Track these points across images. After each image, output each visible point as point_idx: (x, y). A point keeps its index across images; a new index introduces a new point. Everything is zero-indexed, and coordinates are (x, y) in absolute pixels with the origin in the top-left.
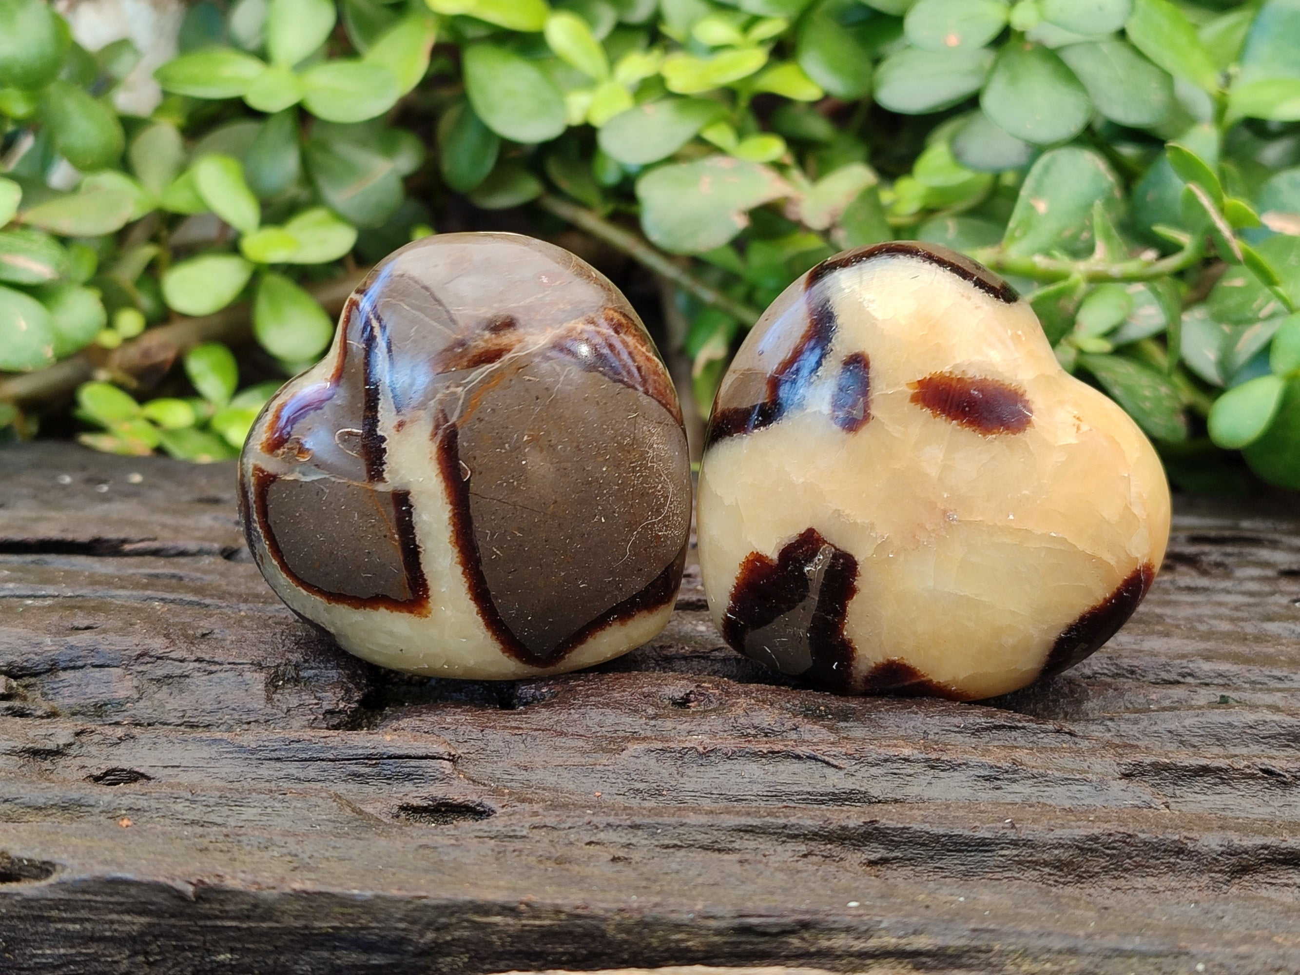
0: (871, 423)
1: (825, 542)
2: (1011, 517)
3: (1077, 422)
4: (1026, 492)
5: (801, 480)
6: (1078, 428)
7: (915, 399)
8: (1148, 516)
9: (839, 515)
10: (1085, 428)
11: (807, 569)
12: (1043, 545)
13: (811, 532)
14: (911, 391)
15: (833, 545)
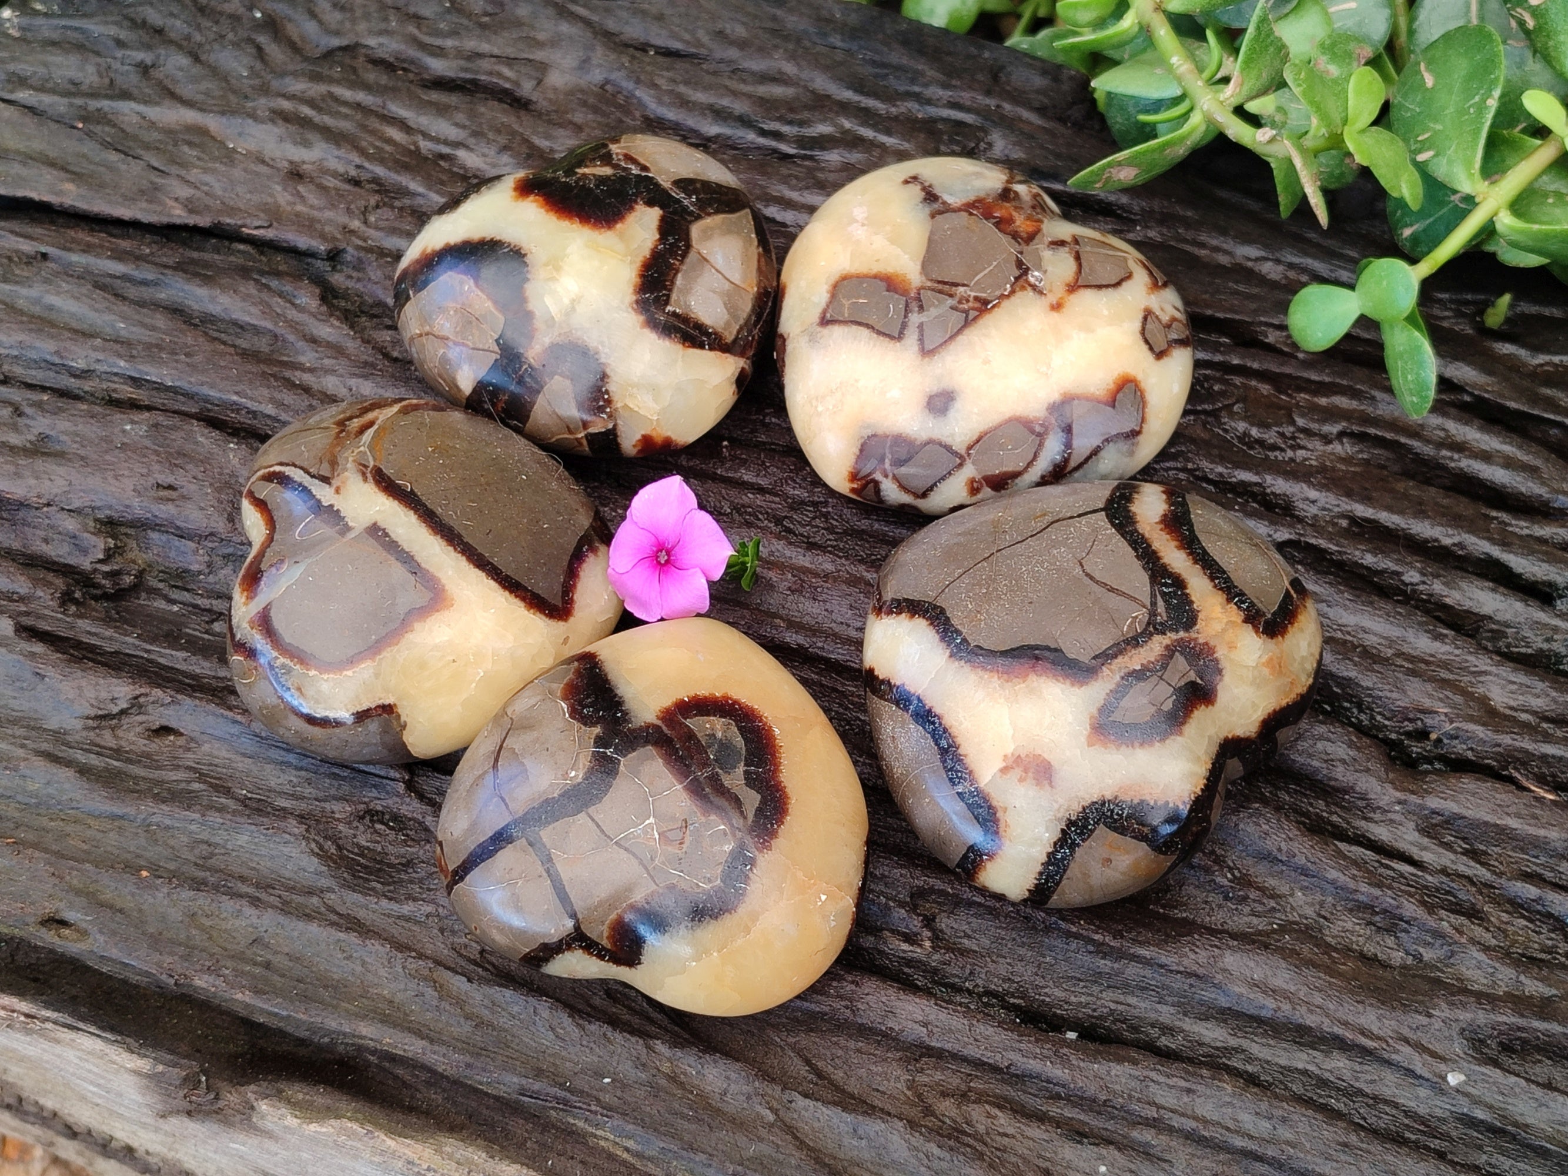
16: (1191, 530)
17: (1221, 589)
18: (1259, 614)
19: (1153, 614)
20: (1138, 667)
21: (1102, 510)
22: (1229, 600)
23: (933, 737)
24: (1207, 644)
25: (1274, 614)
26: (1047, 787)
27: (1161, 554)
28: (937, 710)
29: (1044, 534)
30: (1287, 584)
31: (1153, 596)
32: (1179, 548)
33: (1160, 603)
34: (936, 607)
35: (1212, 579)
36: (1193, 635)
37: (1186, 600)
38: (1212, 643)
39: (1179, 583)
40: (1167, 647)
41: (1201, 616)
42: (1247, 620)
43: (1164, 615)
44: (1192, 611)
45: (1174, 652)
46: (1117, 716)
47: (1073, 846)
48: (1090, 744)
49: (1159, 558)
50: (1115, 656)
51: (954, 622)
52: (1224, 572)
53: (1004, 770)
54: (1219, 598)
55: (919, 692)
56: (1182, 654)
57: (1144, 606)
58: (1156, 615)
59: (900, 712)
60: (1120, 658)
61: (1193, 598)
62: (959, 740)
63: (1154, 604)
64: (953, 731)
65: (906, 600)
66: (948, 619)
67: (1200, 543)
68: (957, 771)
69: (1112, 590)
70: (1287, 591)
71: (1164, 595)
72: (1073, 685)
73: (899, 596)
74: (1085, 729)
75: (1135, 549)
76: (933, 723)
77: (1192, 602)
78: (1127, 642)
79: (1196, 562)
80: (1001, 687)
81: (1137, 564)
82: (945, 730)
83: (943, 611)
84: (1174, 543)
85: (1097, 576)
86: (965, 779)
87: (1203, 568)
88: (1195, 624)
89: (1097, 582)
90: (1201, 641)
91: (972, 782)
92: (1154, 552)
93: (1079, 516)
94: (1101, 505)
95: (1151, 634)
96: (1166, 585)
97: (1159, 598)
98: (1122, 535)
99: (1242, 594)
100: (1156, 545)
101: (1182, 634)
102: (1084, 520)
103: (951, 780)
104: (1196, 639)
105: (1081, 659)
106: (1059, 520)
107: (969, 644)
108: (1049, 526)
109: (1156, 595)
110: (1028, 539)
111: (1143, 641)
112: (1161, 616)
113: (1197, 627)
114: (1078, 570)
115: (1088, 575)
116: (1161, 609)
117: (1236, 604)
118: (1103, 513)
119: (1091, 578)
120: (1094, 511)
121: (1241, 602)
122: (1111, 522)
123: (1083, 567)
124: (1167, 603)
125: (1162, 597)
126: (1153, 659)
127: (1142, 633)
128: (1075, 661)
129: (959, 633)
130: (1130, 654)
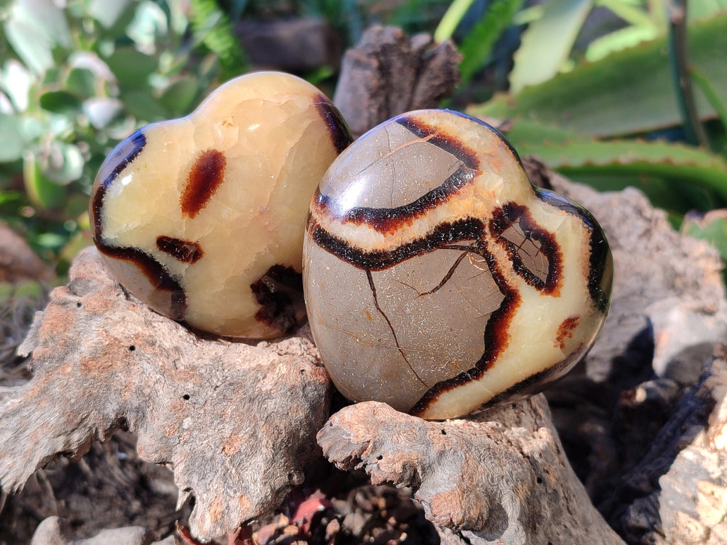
0: (200, 243)
1: (260, 280)
2: (272, 177)
3: (226, 124)
4: (260, 166)
5: (223, 287)
6: (230, 125)
7: (192, 216)
8: (287, 93)
9: (248, 270)
10: (230, 120)
11: (272, 291)
12: (292, 161)
13: (253, 286)
14: (187, 217)
15: (263, 276)
16: (392, 212)
17: (447, 197)
18: (462, 170)
19: (471, 249)
20: (512, 263)
21: (369, 273)
22: (455, 192)
24: (493, 213)
25: (459, 158)
27: (417, 238)
29: (390, 315)
30: (422, 141)
32: (410, 223)
33: (462, 243)
34: (435, 387)
35: (438, 203)
36: (487, 223)
37: (459, 224)
38: (493, 210)
39: (444, 228)
40: (496, 242)
41: (472, 215)
43: (472, 241)
44: (468, 221)
45: (502, 238)
48: (558, 295)
49: (421, 239)
50: (502, 278)
51: (453, 377)
52: (432, 193)
53: (561, 347)
54: (454, 199)
56: (502, 232)
57: (465, 255)
58: (473, 248)
60: (503, 274)
61: (458, 220)
63: (462, 248)
67: (405, 207)
69: (448, 276)
70: (429, 141)
71: (455, 240)
72: (519, 306)
75: (412, 256)
77: (461, 220)
78: (492, 269)
79: (423, 213)
80: (509, 349)
81: (426, 256)
84: (405, 225)
85: (435, 284)
87: (429, 208)
88: (478, 220)
89: (441, 286)
90: (492, 217)
92: (415, 242)
93: (374, 289)
94: (364, 273)
95: (486, 252)
96: (446, 238)
97: (458, 244)
98: (397, 263)
99: (449, 182)
100: (408, 240)
101: (487, 230)
102: (379, 287)
104: (490, 221)
105: (502, 300)
106: (376, 305)
107: (473, 369)
108: (380, 311)
109: (455, 246)
110: (391, 327)
111: (493, 259)
112: (472, 244)
113: (481, 219)
114: (429, 297)
115: (433, 291)
116: (467, 243)
117: (459, 188)
118: (372, 273)
119: (437, 288)
120: (370, 278)
121: (456, 184)
122: (383, 268)
123: (426, 293)
124: (462, 238)
125: (456, 242)
126: (506, 252)
127: (486, 259)
128: (503, 304)
129: (463, 374)
130: (502, 268)
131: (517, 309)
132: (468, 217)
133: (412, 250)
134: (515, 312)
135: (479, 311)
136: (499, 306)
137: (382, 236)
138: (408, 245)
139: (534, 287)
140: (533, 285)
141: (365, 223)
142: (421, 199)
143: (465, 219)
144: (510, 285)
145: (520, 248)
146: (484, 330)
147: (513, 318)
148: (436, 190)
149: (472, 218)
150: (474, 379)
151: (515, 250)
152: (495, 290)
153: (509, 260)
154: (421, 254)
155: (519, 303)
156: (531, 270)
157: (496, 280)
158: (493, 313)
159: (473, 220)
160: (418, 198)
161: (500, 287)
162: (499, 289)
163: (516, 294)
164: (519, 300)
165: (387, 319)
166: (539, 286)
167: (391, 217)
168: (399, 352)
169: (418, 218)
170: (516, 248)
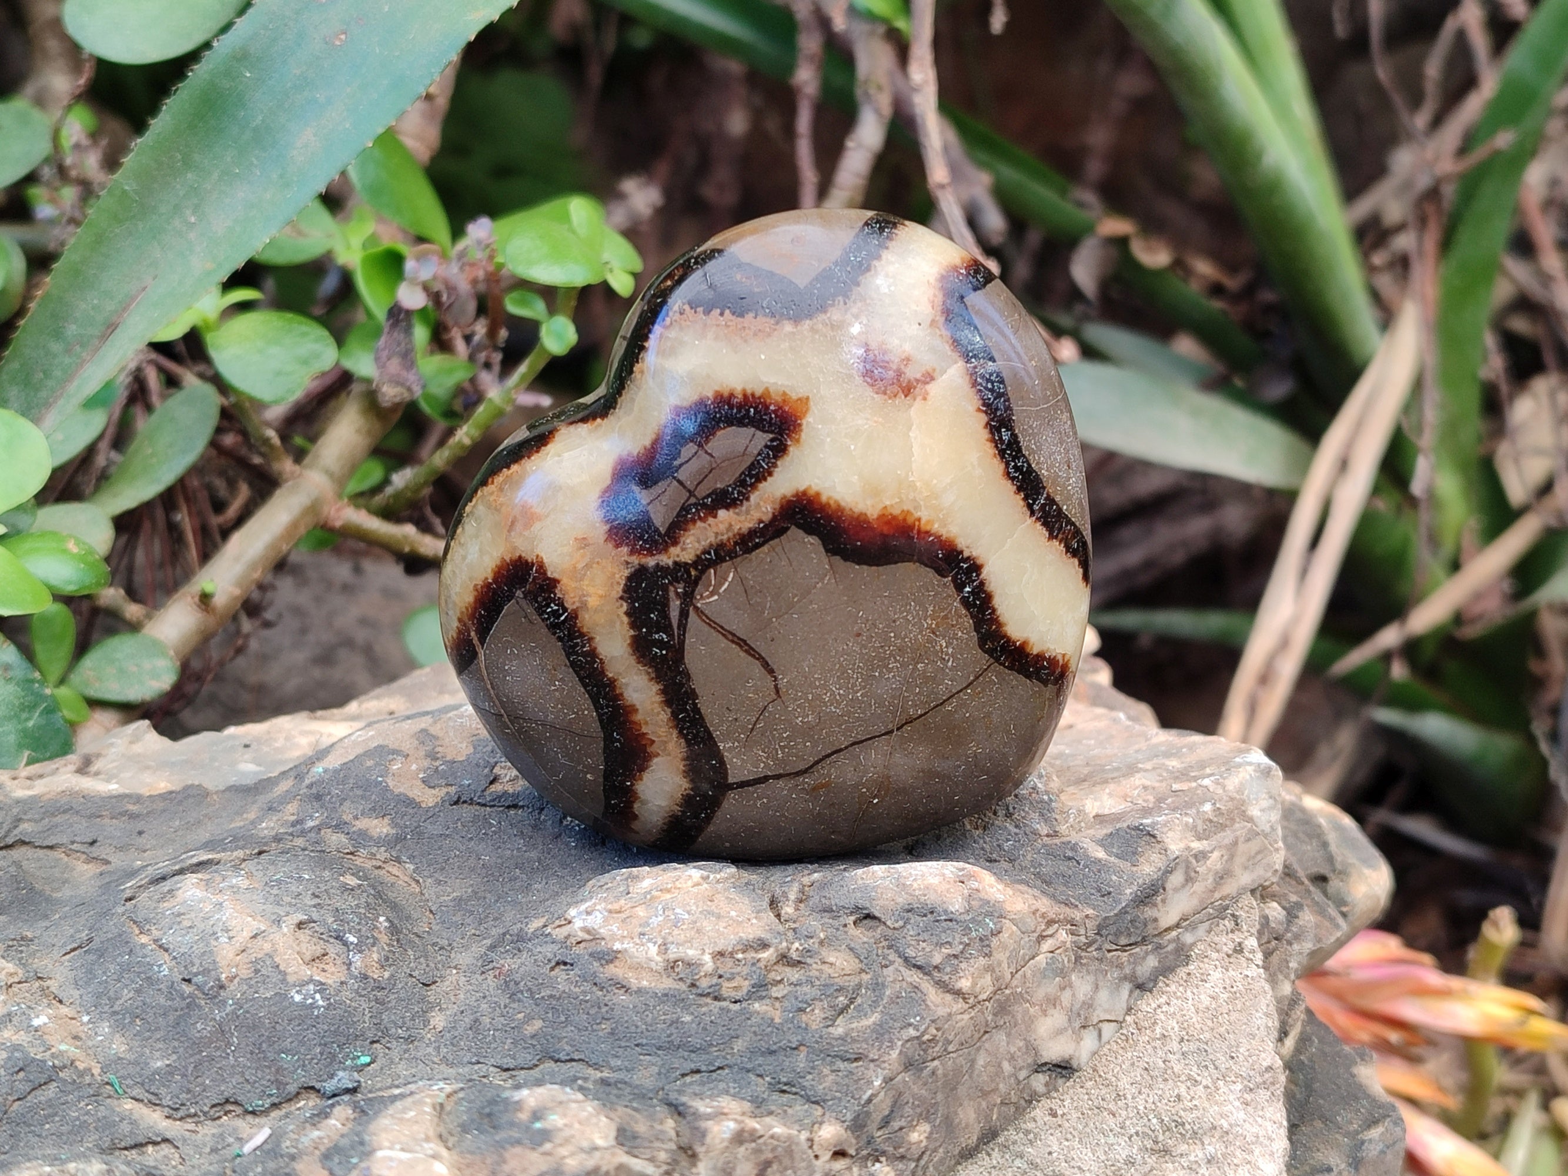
16: (608, 739)
17: (582, 635)
18: (531, 596)
19: (688, 598)
20: (722, 513)
21: (730, 787)
22: (574, 616)
23: (1020, 450)
24: (617, 546)
25: (510, 597)
26: (873, 345)
27: (659, 698)
28: (1009, 487)
29: (822, 750)
30: (481, 656)
31: (683, 626)
32: (633, 709)
33: (674, 614)
34: (990, 652)
35: (593, 654)
36: (635, 560)
37: (637, 618)
38: (610, 547)
39: (641, 647)
40: (675, 543)
41: (618, 590)
42: (554, 583)
43: (672, 594)
45: (667, 534)
46: (762, 439)
47: (844, 262)
48: (805, 401)
49: (664, 692)
50: (752, 533)
51: (968, 622)
52: (573, 665)
53: (929, 378)
54: (587, 621)
55: (1031, 521)
56: (657, 530)
57: (696, 609)
58: (685, 593)
59: (1058, 499)
60: (745, 530)
61: (625, 619)
62: (985, 434)
63: (684, 614)
64: (990, 450)
65: (1028, 676)
66: (977, 628)
67: (600, 715)
68: (992, 391)
69: (741, 643)
70: (482, 642)
71: (667, 628)
72: (818, 494)
73: (1037, 686)
74: (811, 423)
75: (696, 710)
76: (1017, 468)
77: (628, 614)
78: (732, 555)
79: (612, 683)
80: (917, 507)
81: (698, 683)
82: (1002, 453)
83: (982, 644)
84: (638, 717)
85: (757, 668)
86: (983, 377)
87: (603, 673)
88: (629, 579)
89: (760, 658)
90: (625, 550)
91: (973, 374)
92: (668, 703)
93: (765, 779)
94: (731, 794)
95: (695, 564)
96: (661, 644)
97: (675, 624)
98: (711, 736)
99: (553, 627)
100: (664, 715)
101: (651, 562)
102: (761, 770)
103: (1002, 382)
104: (632, 553)
105: (801, 533)
106: (798, 774)
107: (954, 580)
108: (811, 767)
109: (679, 629)
110: (846, 748)
111: (709, 554)
112: (677, 594)
113: (627, 573)
114: (783, 682)
115: (771, 672)
116: (675, 605)
117: (565, 610)
118: (731, 780)
119: (766, 665)
120: (742, 785)
121: (556, 614)
122: (722, 762)
123: (776, 686)
124: (664, 614)
125: (670, 625)
126: (699, 524)
127: (708, 567)
128: (809, 531)
129: (965, 602)
130: (730, 534)
131: (824, 499)
132: (621, 598)
133: (686, 711)
134: (832, 502)
135: (822, 579)
136: (813, 540)
137: (655, 760)
138: (675, 715)
139: (779, 463)
140: (775, 465)
141: (632, 785)
142: (585, 686)
143: (625, 604)
144: (770, 516)
145: (691, 493)
146: (865, 567)
147: (843, 504)
148: (568, 656)
149: (624, 591)
150: (978, 575)
151: (695, 505)
152: (779, 549)
153: (715, 517)
154: (693, 695)
155: (811, 492)
156: (742, 469)
157: (757, 546)
158: (827, 551)
159: (627, 589)
160: (582, 690)
161: (772, 538)
162: (777, 540)
163: (789, 502)
164: (804, 493)
165: (829, 756)
166: (778, 450)
167: (619, 741)
168: (904, 729)
169: (622, 694)
170: (693, 500)
